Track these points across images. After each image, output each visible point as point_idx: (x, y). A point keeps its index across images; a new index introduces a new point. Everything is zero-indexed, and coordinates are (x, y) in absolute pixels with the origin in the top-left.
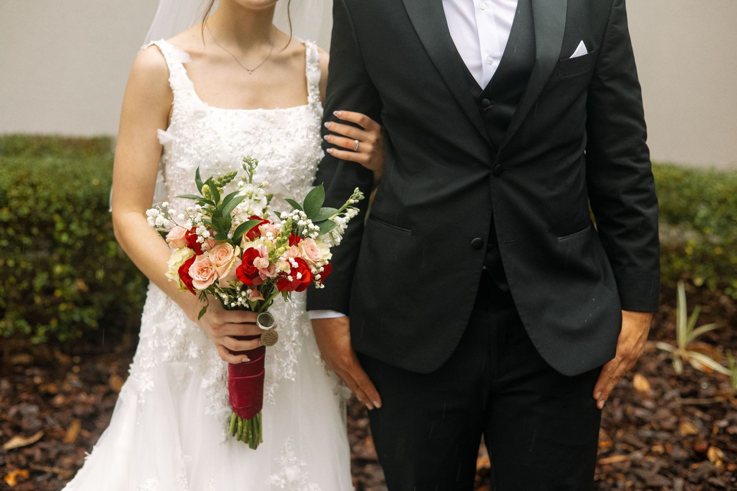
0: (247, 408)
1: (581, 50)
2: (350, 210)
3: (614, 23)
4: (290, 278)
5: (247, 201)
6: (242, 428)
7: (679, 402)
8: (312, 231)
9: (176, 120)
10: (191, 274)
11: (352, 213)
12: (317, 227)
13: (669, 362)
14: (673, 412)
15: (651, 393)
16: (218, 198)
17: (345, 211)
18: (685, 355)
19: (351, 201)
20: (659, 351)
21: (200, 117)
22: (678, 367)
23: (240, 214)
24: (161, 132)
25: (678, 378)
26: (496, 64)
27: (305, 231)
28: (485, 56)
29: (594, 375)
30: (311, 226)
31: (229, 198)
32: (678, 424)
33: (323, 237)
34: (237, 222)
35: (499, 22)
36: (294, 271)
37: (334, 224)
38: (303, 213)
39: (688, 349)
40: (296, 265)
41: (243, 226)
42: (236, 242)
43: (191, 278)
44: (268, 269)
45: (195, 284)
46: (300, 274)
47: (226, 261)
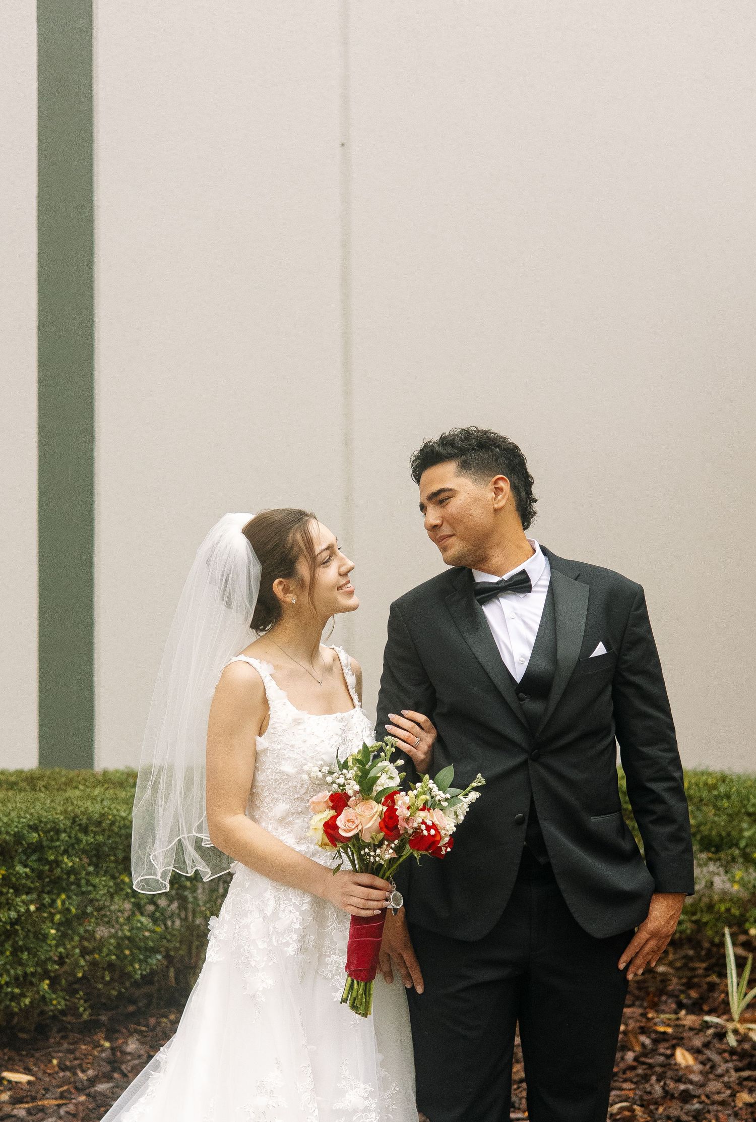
0: (364, 969)
1: (600, 650)
2: (473, 793)
3: (632, 626)
4: (425, 833)
6: (358, 991)
7: (734, 1076)
9: (274, 729)
10: (338, 824)
11: (474, 796)
13: (721, 1035)
14: (728, 1086)
15: (698, 1067)
17: (467, 795)
18: (742, 1028)
19: (474, 784)
20: (707, 1025)
21: (299, 724)
22: (732, 1040)
24: (258, 738)
25: (732, 1051)
26: (526, 664)
28: (518, 657)
32: (733, 1095)
36: (429, 827)
39: (743, 1021)
40: (430, 823)
43: (338, 828)
44: (407, 820)
45: (341, 832)
46: (433, 832)
47: (368, 814)
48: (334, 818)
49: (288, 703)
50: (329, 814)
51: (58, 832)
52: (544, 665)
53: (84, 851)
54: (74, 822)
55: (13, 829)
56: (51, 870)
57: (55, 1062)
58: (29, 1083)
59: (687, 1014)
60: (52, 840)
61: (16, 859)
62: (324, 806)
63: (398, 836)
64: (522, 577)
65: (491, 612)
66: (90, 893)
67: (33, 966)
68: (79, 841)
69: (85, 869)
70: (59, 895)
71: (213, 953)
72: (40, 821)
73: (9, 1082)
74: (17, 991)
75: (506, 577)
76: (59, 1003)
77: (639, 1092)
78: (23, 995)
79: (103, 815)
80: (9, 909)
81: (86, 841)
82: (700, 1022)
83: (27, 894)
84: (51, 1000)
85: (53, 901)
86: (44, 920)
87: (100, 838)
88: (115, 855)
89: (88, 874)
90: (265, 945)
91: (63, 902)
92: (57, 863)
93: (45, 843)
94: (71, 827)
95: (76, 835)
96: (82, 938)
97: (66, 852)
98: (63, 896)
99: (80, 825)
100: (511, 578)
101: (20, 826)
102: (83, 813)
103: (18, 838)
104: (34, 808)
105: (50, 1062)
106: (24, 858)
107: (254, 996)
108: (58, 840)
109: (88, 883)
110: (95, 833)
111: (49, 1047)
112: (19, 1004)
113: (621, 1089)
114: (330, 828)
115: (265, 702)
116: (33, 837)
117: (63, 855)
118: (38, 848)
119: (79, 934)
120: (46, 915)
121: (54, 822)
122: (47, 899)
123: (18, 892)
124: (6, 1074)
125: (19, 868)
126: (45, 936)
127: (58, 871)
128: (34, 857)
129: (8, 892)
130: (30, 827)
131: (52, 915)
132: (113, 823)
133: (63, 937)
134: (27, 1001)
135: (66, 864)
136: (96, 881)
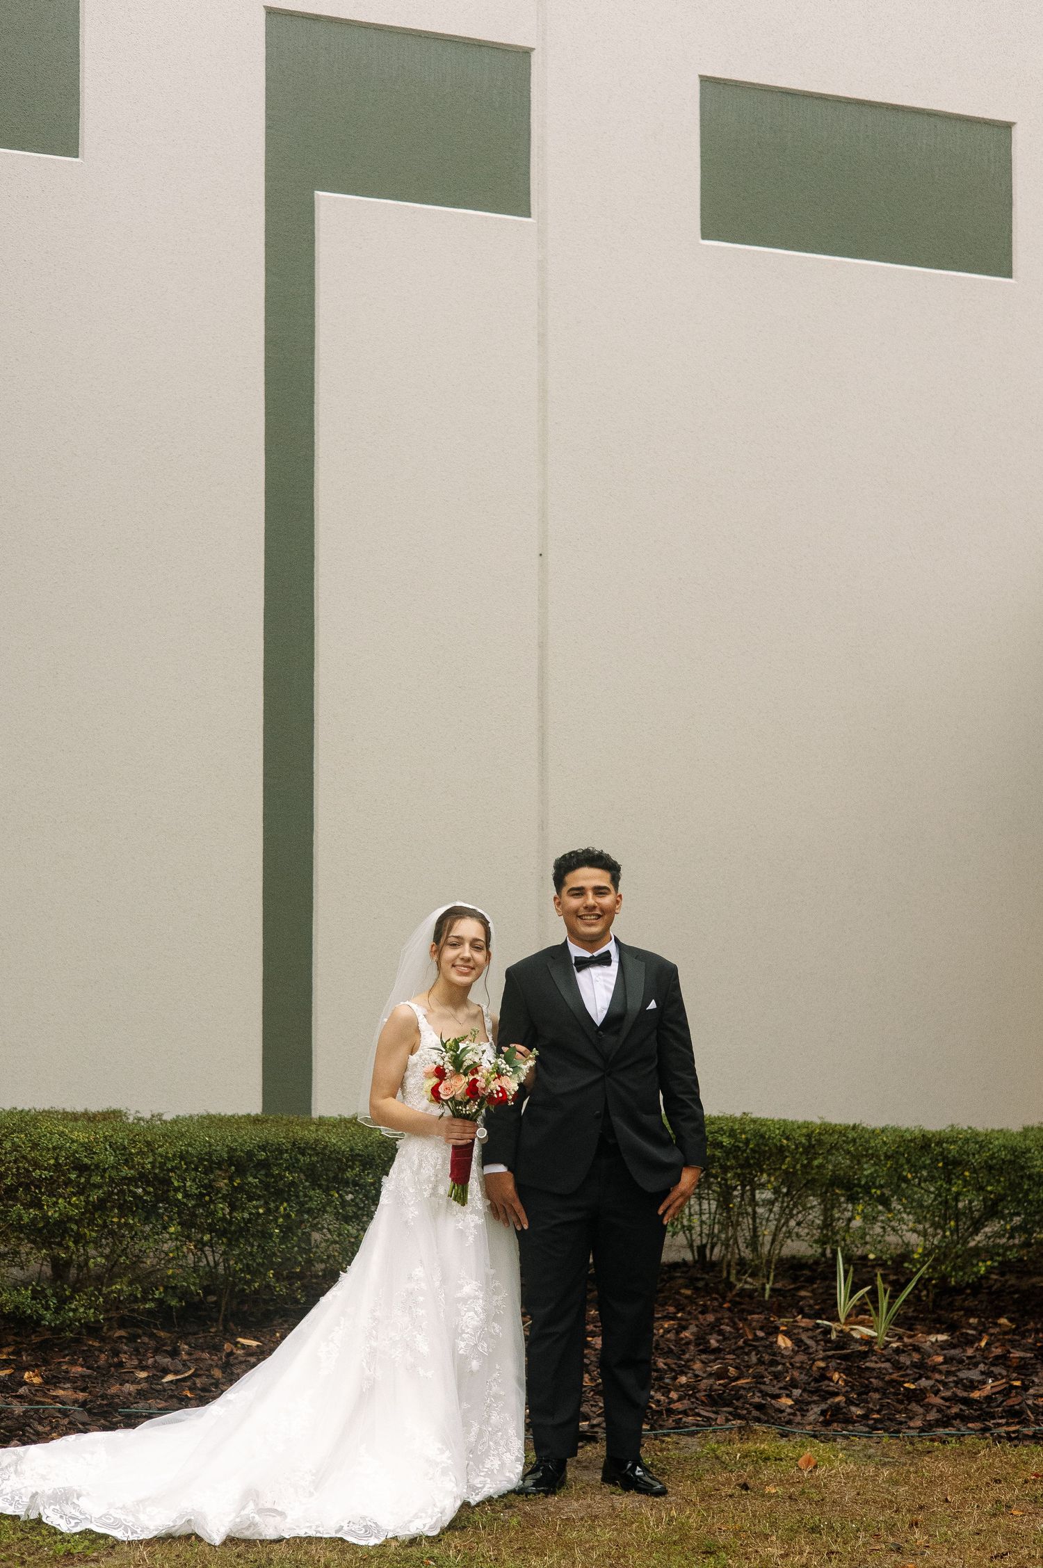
1: (652, 1005)
4: (496, 1096)
5: (471, 1052)
7: (821, 1353)
8: (509, 1071)
9: (422, 1050)
10: (440, 1090)
12: (511, 1069)
13: (826, 1332)
15: (793, 1348)
16: (458, 1048)
18: (844, 1328)
22: (834, 1335)
23: (469, 1059)
24: (410, 1057)
26: (605, 1012)
27: (505, 1071)
28: (599, 1008)
29: (666, 1193)
30: (508, 1068)
31: (464, 1050)
33: (513, 1076)
34: (466, 1064)
35: (606, 988)
36: (498, 1092)
37: (520, 1068)
38: (503, 1061)
39: (847, 1323)
40: (499, 1089)
41: (468, 1067)
42: (466, 1075)
43: (439, 1093)
44: (484, 1089)
45: (442, 1096)
46: (501, 1095)
47: (460, 1084)
48: (438, 1085)
49: (433, 1033)
50: (435, 1080)
51: (281, 1152)
52: (618, 1010)
53: (301, 1170)
54: (294, 1144)
55: (246, 1148)
56: (276, 1182)
57: (278, 1335)
58: (258, 1346)
59: (803, 1317)
60: (277, 1159)
61: (249, 1174)
62: (432, 1075)
63: (479, 1097)
64: (606, 955)
65: (582, 978)
66: (306, 1203)
67: (261, 1258)
68: (298, 1161)
69: (303, 1183)
70: (282, 1204)
71: (384, 1199)
72: (268, 1143)
73: (243, 1345)
74: (248, 1277)
75: (596, 954)
76: (281, 1290)
77: (738, 1361)
78: (253, 1281)
79: (316, 1140)
80: (243, 1212)
81: (304, 1160)
82: (813, 1324)
83: (256, 1200)
84: (275, 1287)
85: (277, 1208)
86: (269, 1222)
87: (315, 1159)
88: (327, 1175)
89: (304, 1188)
90: (414, 1190)
91: (285, 1209)
92: (282, 1177)
93: (272, 1161)
94: (291, 1149)
95: (296, 1155)
96: (300, 1239)
97: (287, 1169)
98: (285, 1204)
99: (299, 1148)
100: (600, 955)
101: (252, 1145)
102: (301, 1139)
103: (250, 1154)
104: (263, 1133)
105: (275, 1334)
106: (255, 1172)
107: (407, 1222)
108: (282, 1159)
109: (305, 1196)
110: (310, 1156)
111: (273, 1326)
112: (250, 1288)
113: (725, 1359)
114: (435, 1091)
115: (418, 1031)
116: (262, 1155)
117: (285, 1171)
118: (264, 1165)
119: (298, 1236)
120: (271, 1218)
121: (279, 1145)
122: (272, 1205)
123: (250, 1199)
124: (240, 1340)
125: (250, 1179)
126: (271, 1235)
127: (281, 1184)
128: (263, 1172)
129: (242, 1197)
130: (259, 1147)
131: (276, 1219)
132: (325, 1147)
133: (284, 1239)
134: (256, 1285)
135: (288, 1178)
136: (312, 1193)
